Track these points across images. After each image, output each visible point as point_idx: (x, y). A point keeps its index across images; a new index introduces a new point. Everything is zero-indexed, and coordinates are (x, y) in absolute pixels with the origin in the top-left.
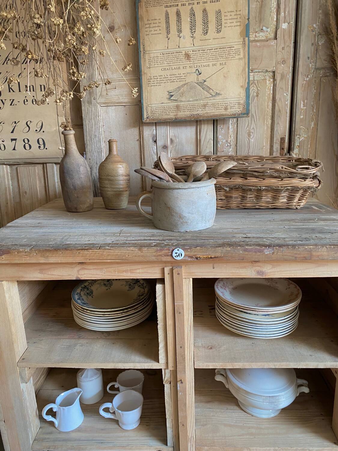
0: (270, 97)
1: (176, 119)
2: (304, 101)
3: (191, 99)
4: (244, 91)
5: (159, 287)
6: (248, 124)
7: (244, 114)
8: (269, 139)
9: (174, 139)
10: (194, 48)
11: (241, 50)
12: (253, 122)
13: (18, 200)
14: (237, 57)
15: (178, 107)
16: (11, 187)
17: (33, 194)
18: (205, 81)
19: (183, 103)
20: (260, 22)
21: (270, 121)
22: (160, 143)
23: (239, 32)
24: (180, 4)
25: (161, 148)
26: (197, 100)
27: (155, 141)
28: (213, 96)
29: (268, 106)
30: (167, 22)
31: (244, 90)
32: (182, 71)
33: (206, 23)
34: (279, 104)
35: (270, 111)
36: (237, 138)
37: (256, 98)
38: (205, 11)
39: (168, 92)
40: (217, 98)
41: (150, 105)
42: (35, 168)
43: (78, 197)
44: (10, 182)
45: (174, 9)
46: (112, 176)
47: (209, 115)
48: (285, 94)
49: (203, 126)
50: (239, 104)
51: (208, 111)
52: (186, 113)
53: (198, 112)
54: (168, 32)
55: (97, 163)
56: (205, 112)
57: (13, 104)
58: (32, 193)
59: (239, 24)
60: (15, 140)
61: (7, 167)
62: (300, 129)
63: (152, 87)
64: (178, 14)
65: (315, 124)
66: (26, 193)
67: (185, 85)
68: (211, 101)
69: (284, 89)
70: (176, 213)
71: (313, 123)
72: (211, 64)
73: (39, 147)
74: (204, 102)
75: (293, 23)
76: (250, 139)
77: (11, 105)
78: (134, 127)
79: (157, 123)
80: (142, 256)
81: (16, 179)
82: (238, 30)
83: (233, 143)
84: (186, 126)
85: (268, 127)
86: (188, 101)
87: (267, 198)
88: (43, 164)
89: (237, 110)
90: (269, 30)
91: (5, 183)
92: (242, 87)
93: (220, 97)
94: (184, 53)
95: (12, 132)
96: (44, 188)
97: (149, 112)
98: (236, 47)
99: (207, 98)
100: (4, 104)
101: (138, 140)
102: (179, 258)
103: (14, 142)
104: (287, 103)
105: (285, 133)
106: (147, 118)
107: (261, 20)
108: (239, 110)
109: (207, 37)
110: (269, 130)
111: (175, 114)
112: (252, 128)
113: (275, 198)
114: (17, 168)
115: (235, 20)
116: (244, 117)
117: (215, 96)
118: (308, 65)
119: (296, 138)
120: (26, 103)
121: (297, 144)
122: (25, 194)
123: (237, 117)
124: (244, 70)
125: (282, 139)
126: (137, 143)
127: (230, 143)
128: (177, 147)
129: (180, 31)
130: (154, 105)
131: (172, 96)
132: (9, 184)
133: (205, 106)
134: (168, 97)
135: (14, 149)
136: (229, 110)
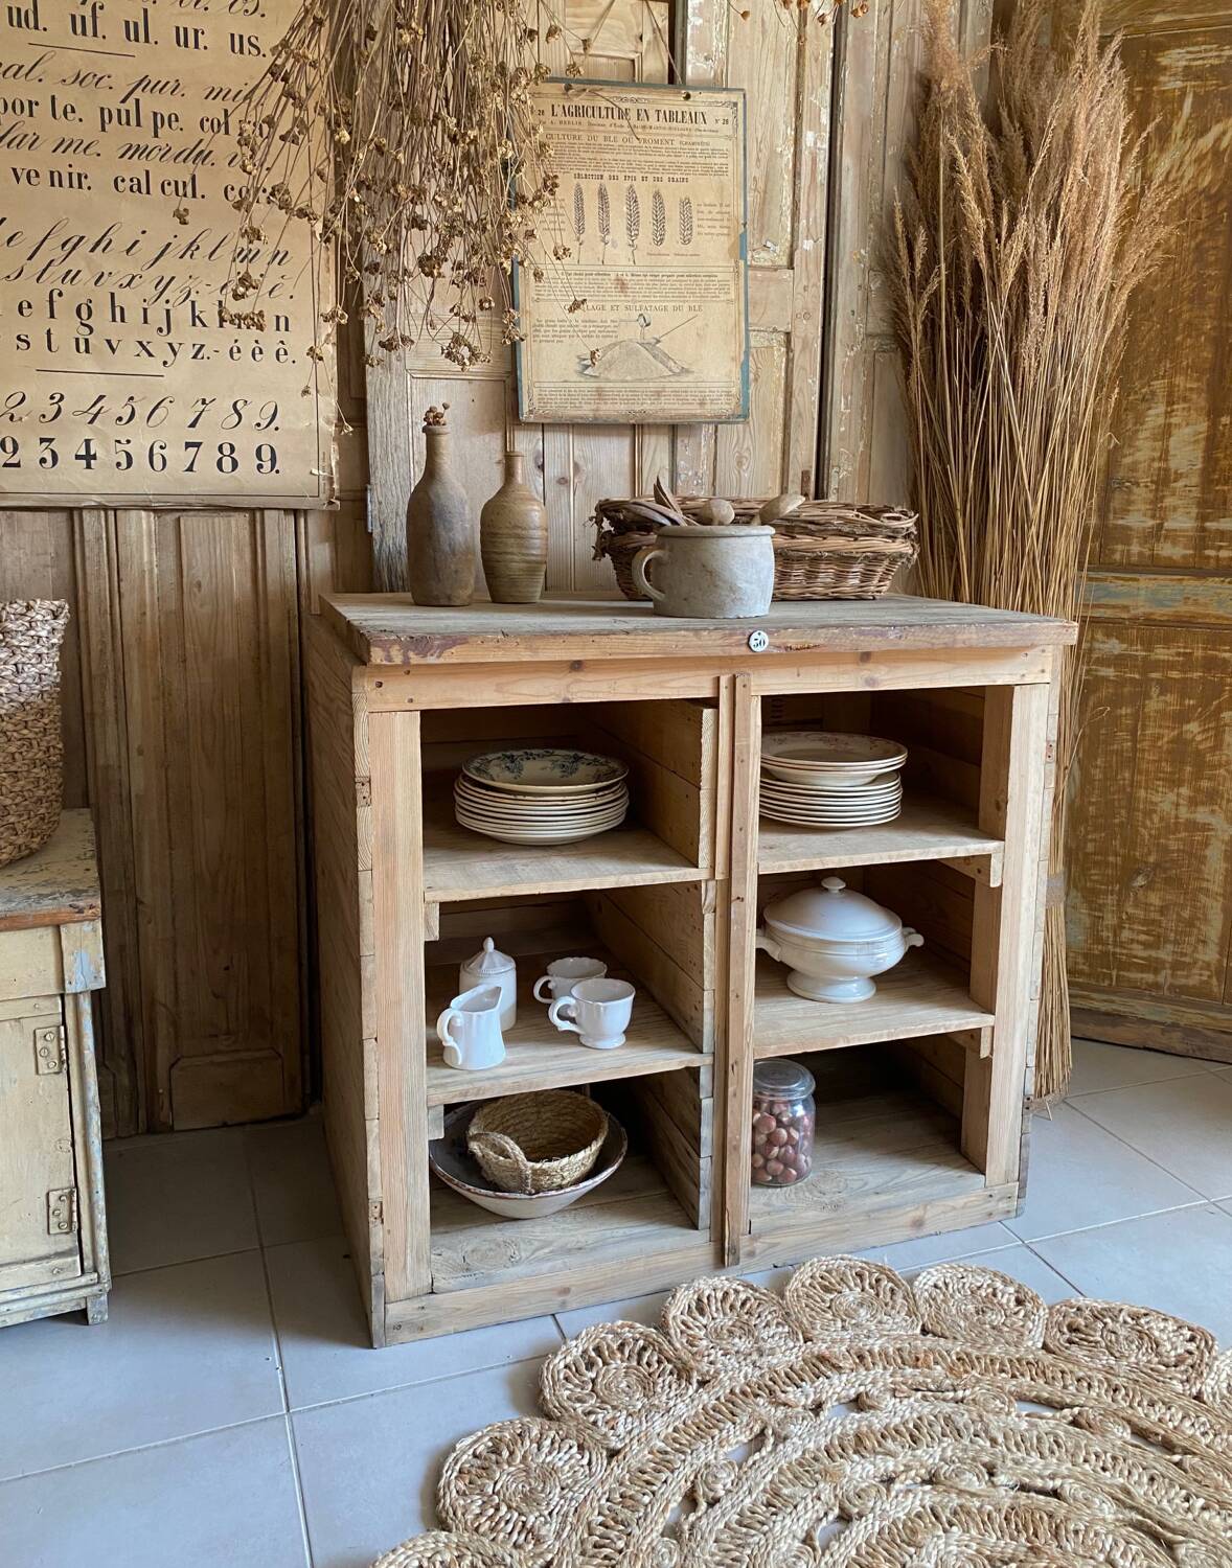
0: (780, 386)
1: (595, 419)
2: (846, 398)
3: (629, 378)
4: (739, 369)
5: (707, 713)
6: (738, 439)
7: (739, 416)
8: (779, 474)
9: (581, 463)
10: (635, 269)
11: (732, 283)
12: (748, 435)
13: (173, 605)
14: (723, 297)
15: (600, 392)
16: (156, 570)
17: (220, 591)
18: (658, 341)
19: (611, 385)
20: (761, 231)
21: (780, 436)
22: (552, 471)
23: (727, 246)
24: (606, 175)
25: (554, 482)
26: (641, 381)
27: (542, 467)
28: (675, 374)
29: (776, 403)
30: (579, 208)
31: (740, 367)
32: (610, 316)
33: (659, 221)
34: (797, 399)
35: (781, 416)
36: (715, 467)
37: (753, 384)
38: (657, 195)
39: (578, 357)
40: (684, 378)
41: (537, 385)
42: (229, 523)
44: (156, 557)
45: (595, 185)
47: (666, 414)
48: (810, 381)
49: (646, 438)
50: (728, 394)
52: (617, 407)
53: (645, 407)
54: (581, 230)
55: (397, 514)
56: (659, 407)
57: (200, 356)
58: (217, 588)
59: (726, 231)
60: (198, 445)
61: (149, 517)
62: (841, 454)
63: (543, 344)
64: (602, 195)
65: (865, 446)
66: (199, 585)
67: (615, 345)
68: (673, 385)
69: (808, 370)
71: (861, 444)
72: (670, 305)
73: (260, 467)
74: (657, 385)
75: (822, 240)
76: (742, 471)
77: (195, 357)
78: (491, 430)
79: (547, 425)
81: (172, 548)
82: (725, 243)
83: (707, 480)
84: (609, 435)
85: (776, 447)
86: (622, 382)
87: (826, 575)
88: (252, 511)
89: (724, 407)
90: (778, 248)
91: (141, 558)
92: (733, 359)
93: (690, 378)
94: (613, 277)
95: (193, 425)
96: (249, 574)
97: (535, 400)
98: (720, 277)
99: (664, 377)
100: (175, 354)
101: (499, 462)
102: (759, 649)
103: (193, 450)
104: (813, 399)
105: (810, 461)
106: (531, 412)
107: (763, 226)
108: (727, 407)
109: (661, 248)
110: (779, 455)
111: (594, 407)
112: (745, 447)
113: (841, 577)
114: (178, 519)
115: (718, 224)
116: (738, 423)
117: (679, 374)
118: (853, 328)
119: (833, 472)
120: (236, 356)
121: (834, 485)
122: (196, 590)
123: (718, 422)
124: (737, 324)
125: (805, 474)
126: (498, 469)
127: (702, 479)
128: (590, 481)
129: (605, 230)
130: (545, 385)
131: (587, 366)
132: (151, 562)
133: (658, 394)
134: (579, 368)
135: (190, 469)
136: (708, 407)
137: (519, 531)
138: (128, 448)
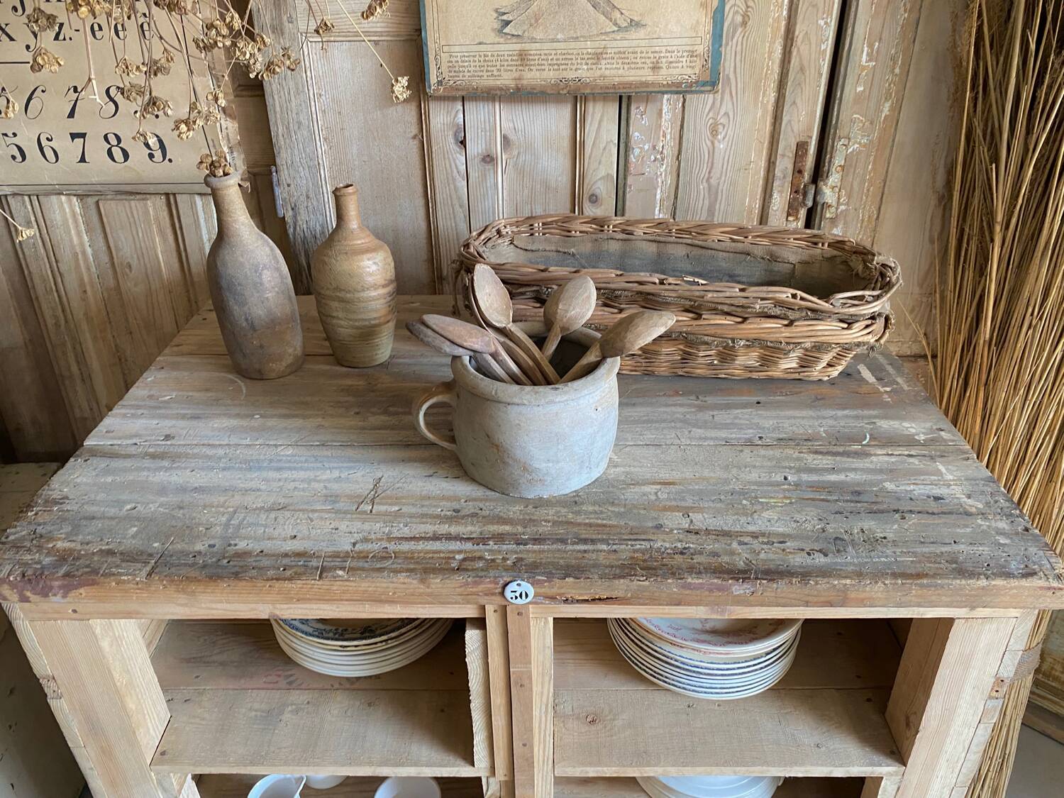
0: (778, 29)
1: (518, 89)
2: (871, 46)
3: (560, 36)
4: (709, 20)
5: (472, 636)
6: (714, 103)
7: (705, 84)
8: (766, 144)
9: (512, 137)
12: (727, 97)
13: (111, 283)
15: (523, 57)
16: (89, 251)
17: (149, 271)
19: (537, 46)
21: (772, 96)
22: (475, 147)
25: (477, 160)
27: (463, 143)
29: (770, 53)
31: (710, 15)
34: (801, 49)
35: (777, 69)
36: (681, 137)
37: (740, 30)
39: (496, 11)
40: (633, 34)
41: (445, 49)
42: (146, 205)
43: (261, 347)
44: (86, 238)
46: (349, 292)
47: (607, 82)
48: (822, 22)
49: (590, 106)
50: (692, 54)
51: (607, 72)
52: (545, 75)
53: (579, 74)
55: (308, 197)
56: (598, 73)
57: (61, 37)
58: (146, 269)
60: (83, 136)
61: (70, 202)
62: (853, 121)
65: (892, 109)
66: (130, 266)
68: (617, 44)
69: (821, 6)
70: (515, 460)
71: (887, 105)
73: (151, 156)
74: (597, 44)
76: (716, 142)
77: (57, 38)
79: (467, 96)
80: (430, 595)
81: (99, 231)
83: (670, 152)
84: (545, 104)
85: (765, 111)
86: (553, 41)
88: (167, 195)
89: (686, 70)
91: (71, 240)
92: (702, 7)
93: (642, 33)
95: (71, 115)
96: (175, 254)
97: (444, 69)
99: (606, 33)
100: (36, 37)
101: (414, 137)
102: (520, 602)
103: (79, 141)
104: (823, 47)
105: (810, 129)
106: (440, 83)
108: (689, 71)
110: (769, 120)
111: (516, 75)
112: (722, 112)
114: (97, 202)
116: (702, 92)
117: (626, 29)
119: (839, 145)
120: (98, 34)
121: (838, 160)
122: (127, 270)
123: (682, 90)
125: (801, 147)
126: (414, 145)
127: (662, 153)
128: (522, 158)
130: (457, 49)
131: (507, 23)
132: (82, 244)
133: (598, 57)
134: (497, 25)
135: (83, 160)
136: (664, 72)
137: (341, 295)
138: (16, 140)
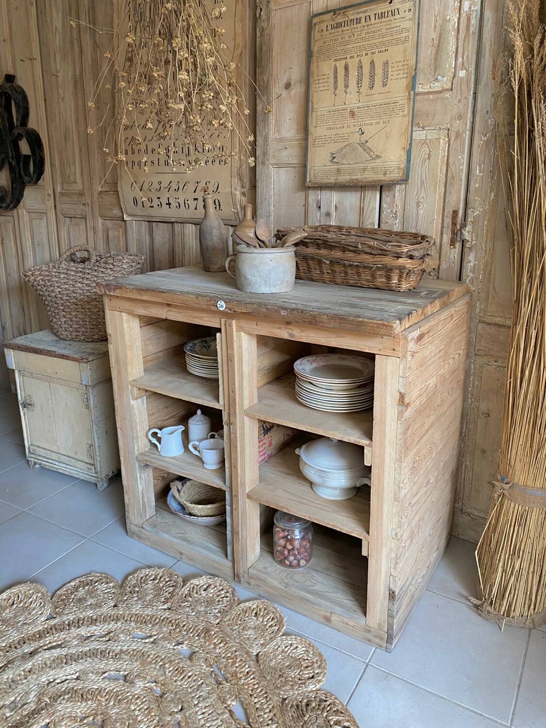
0: (444, 160)
1: (336, 183)
2: (480, 166)
3: (352, 162)
4: (406, 154)
5: (218, 335)
6: (417, 192)
7: (404, 180)
8: (441, 212)
9: (338, 206)
10: (360, 104)
11: (406, 106)
12: (423, 189)
14: (401, 114)
18: (367, 142)
19: (343, 166)
20: (435, 71)
21: (442, 190)
22: (324, 209)
23: (405, 85)
24: (348, 56)
25: (324, 215)
26: (357, 163)
27: (320, 207)
28: (373, 159)
29: (441, 171)
30: (336, 77)
31: (406, 152)
32: (346, 130)
33: (372, 76)
34: (452, 168)
35: (444, 177)
36: (404, 208)
37: (427, 161)
38: (372, 62)
40: (377, 161)
41: (313, 168)
43: (209, 257)
44: (194, 241)
45: (343, 62)
47: (368, 180)
48: (460, 157)
49: (367, 192)
50: (399, 168)
51: (367, 176)
52: (345, 178)
53: (357, 177)
54: (336, 88)
56: (364, 176)
59: (405, 76)
60: (197, 199)
61: (192, 226)
62: (475, 200)
63: (317, 148)
64: (346, 68)
65: (495, 195)
67: (347, 145)
68: (371, 165)
69: (459, 150)
71: (493, 194)
72: (374, 122)
73: (216, 208)
74: (364, 165)
75: (472, 69)
76: (419, 210)
78: (301, 190)
79: (322, 187)
80: (198, 304)
82: (404, 82)
83: (400, 214)
84: (351, 191)
85: (439, 196)
89: (396, 175)
90: (445, 79)
91: (190, 242)
92: (403, 148)
93: (380, 160)
94: (349, 110)
95: (195, 191)
97: (312, 176)
98: (401, 102)
101: (303, 206)
102: (221, 309)
103: (196, 201)
104: (461, 167)
105: (458, 204)
106: (310, 181)
107: (436, 68)
108: (398, 175)
109: (372, 92)
110: (442, 200)
111: (335, 178)
112: (421, 196)
115: (401, 72)
118: (486, 122)
119: (470, 211)
120: (207, 163)
124: (407, 129)
125: (455, 213)
126: (303, 208)
127: (395, 214)
128: (341, 216)
129: (346, 86)
130: (316, 168)
131: (334, 158)
132: (193, 243)
133: (364, 170)
135: (196, 209)
136: (388, 175)
138: (178, 200)
